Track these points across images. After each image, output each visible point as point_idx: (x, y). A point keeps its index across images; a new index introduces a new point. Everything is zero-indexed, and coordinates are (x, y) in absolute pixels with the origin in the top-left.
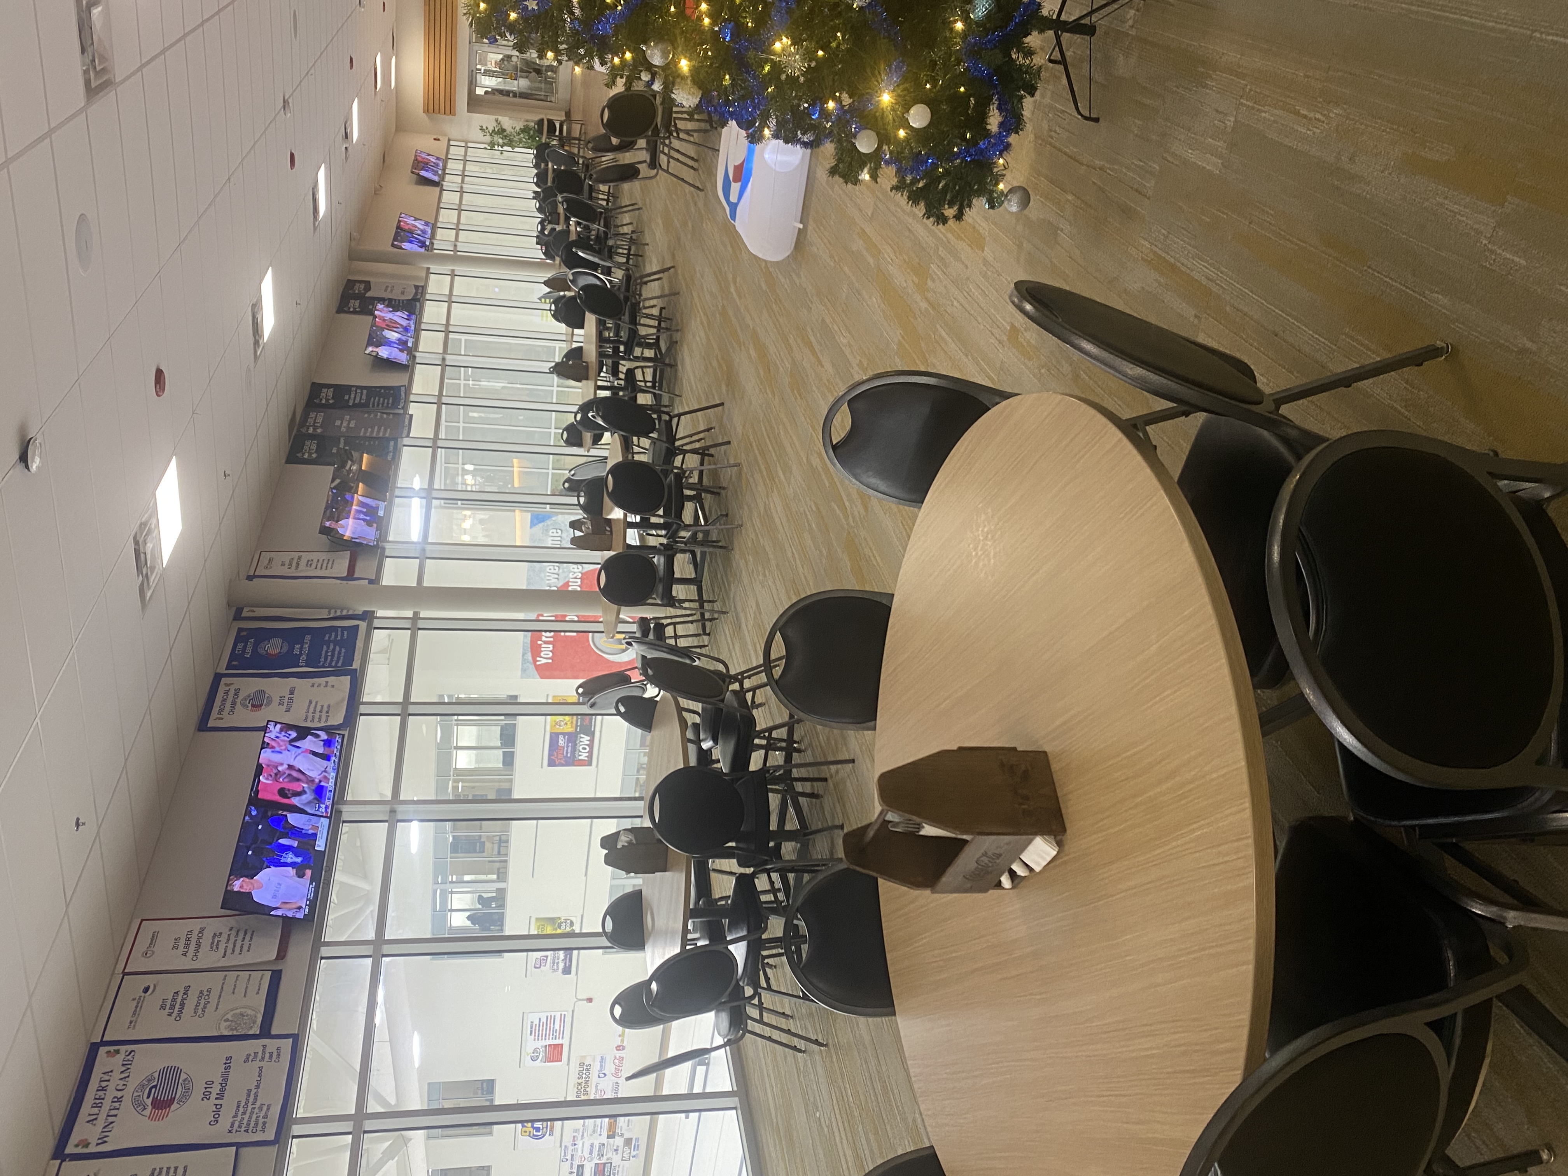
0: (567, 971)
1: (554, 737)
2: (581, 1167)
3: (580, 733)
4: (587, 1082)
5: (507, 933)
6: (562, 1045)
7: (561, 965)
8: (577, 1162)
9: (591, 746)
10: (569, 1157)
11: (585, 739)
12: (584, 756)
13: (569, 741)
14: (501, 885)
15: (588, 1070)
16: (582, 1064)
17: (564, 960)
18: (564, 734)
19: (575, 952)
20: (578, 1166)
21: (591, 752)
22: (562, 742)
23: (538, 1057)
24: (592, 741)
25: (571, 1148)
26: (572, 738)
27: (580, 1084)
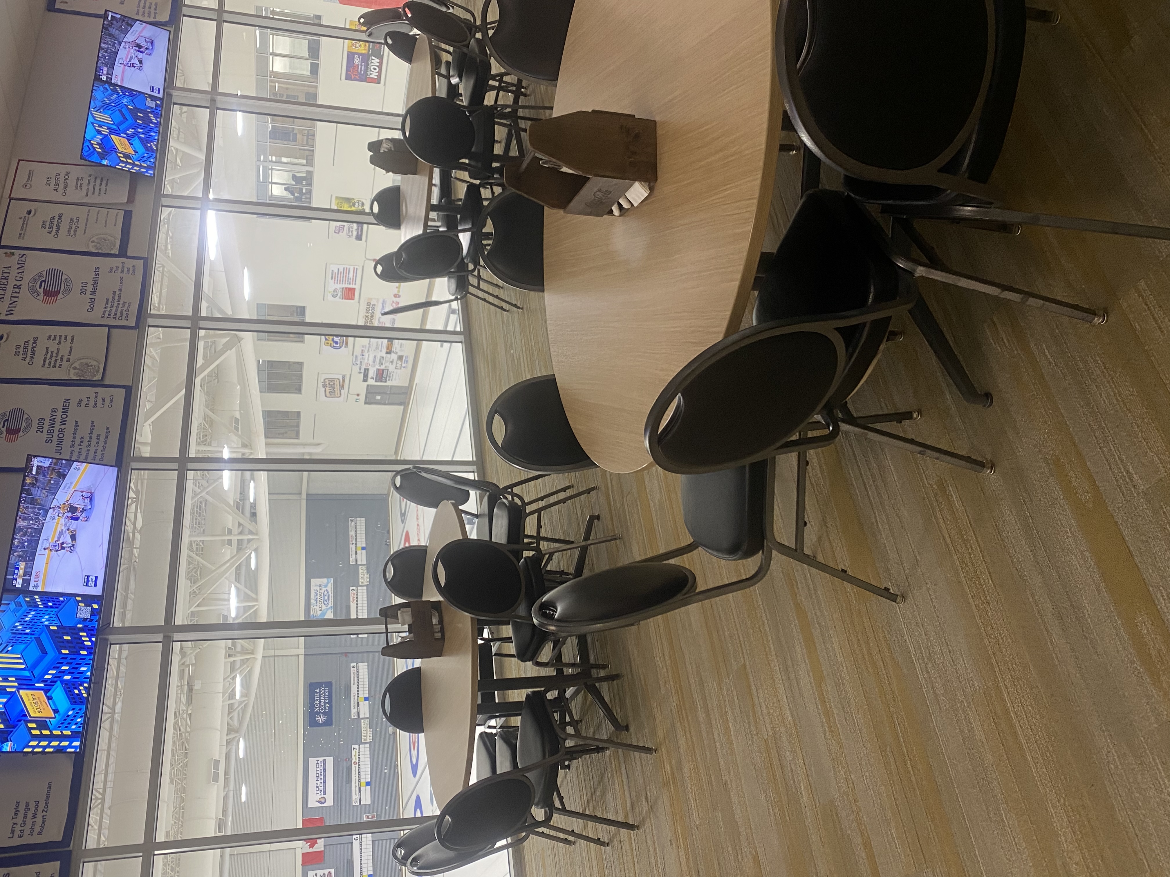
0: (359, 238)
1: (351, 56)
2: (366, 370)
3: (372, 55)
4: (372, 316)
5: (314, 205)
6: (354, 289)
7: (355, 233)
8: (363, 367)
9: (380, 67)
10: (358, 363)
11: (376, 61)
12: (374, 75)
13: (362, 61)
14: (309, 169)
15: (373, 308)
16: (369, 304)
17: (357, 230)
18: (359, 54)
19: (365, 226)
20: (365, 369)
21: (380, 72)
22: (357, 60)
23: (337, 295)
24: (381, 63)
25: (360, 357)
26: (365, 59)
27: (367, 317)
